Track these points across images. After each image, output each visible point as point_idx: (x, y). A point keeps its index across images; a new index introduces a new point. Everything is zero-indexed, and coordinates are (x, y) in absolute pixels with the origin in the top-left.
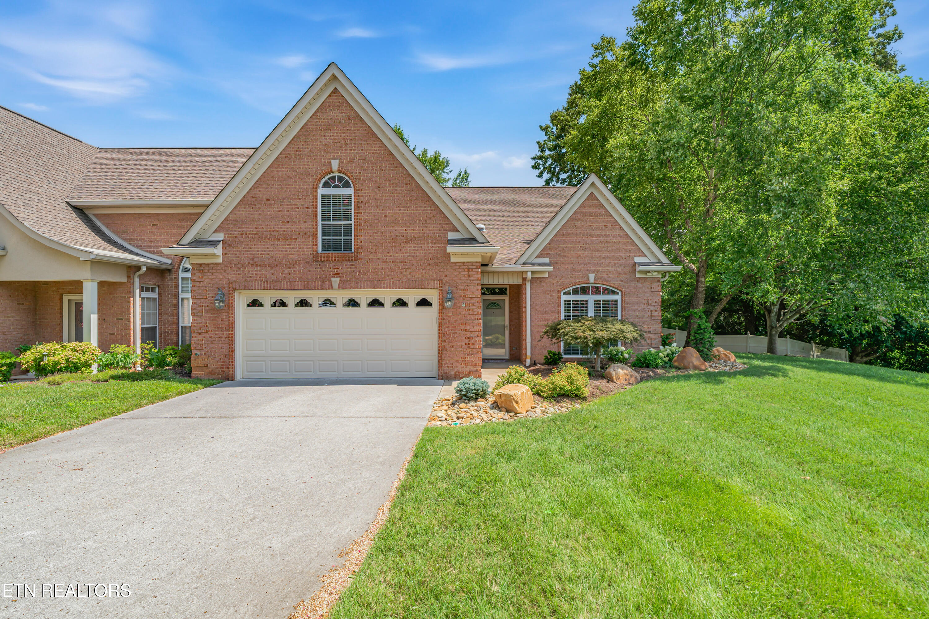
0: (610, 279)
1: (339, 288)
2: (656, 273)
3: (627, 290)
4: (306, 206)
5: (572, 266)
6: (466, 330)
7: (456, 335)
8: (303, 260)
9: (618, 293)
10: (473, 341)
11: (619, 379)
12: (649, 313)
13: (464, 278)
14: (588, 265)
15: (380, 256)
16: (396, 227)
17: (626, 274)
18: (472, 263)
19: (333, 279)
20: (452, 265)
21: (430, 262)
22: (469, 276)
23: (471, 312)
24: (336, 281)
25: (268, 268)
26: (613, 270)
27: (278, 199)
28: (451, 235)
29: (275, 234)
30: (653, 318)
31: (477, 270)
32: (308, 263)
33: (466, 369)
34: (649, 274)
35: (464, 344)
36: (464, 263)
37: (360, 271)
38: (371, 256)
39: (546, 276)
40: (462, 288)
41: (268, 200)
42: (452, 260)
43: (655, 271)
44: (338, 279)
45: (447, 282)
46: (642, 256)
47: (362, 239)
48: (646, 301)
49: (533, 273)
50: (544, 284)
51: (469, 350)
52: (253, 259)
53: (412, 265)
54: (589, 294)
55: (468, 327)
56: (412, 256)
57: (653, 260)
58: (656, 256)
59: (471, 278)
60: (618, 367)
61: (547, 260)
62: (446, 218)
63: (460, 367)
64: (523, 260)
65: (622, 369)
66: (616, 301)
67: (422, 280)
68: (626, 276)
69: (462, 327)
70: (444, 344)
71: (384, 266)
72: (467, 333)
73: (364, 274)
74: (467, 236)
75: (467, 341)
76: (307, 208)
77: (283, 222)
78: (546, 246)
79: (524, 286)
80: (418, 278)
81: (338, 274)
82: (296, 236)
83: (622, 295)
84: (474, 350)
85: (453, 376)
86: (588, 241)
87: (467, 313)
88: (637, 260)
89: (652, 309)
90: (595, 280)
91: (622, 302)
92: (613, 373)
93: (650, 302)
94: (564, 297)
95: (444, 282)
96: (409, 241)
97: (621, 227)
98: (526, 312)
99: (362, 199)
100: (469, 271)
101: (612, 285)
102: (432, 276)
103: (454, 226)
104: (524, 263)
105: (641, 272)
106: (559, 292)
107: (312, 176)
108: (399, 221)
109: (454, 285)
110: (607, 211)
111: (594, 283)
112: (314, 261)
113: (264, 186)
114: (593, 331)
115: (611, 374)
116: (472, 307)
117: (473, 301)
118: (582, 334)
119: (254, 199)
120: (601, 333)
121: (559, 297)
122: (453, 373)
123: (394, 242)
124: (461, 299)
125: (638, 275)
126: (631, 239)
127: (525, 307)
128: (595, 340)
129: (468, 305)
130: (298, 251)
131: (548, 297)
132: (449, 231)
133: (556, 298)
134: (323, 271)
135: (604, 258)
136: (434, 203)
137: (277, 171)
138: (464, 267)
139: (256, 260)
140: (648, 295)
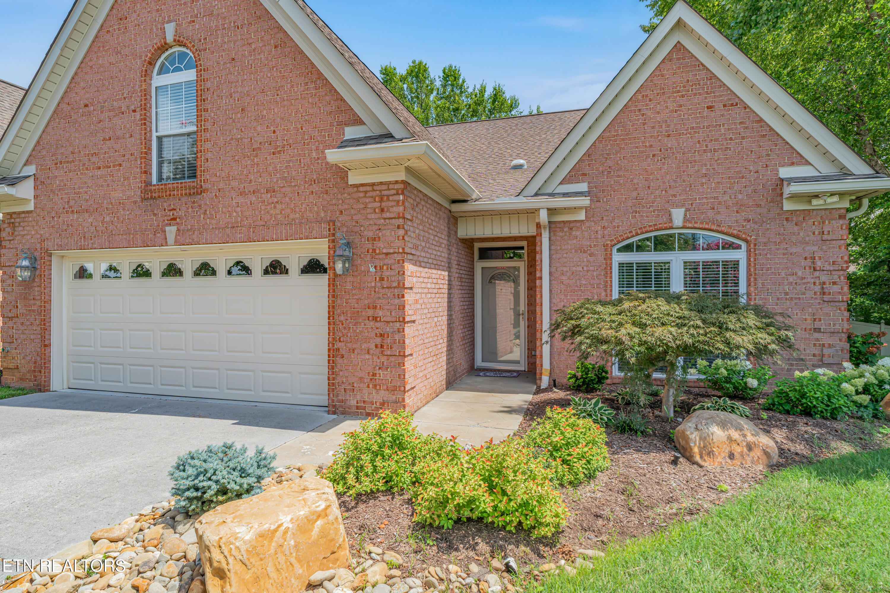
0: (719, 218)
1: (177, 243)
2: (835, 199)
3: (762, 239)
4: (133, 107)
5: (634, 194)
6: (375, 319)
7: (359, 329)
8: (129, 198)
9: (739, 247)
10: (389, 341)
11: (710, 453)
12: (817, 288)
13: (373, 216)
14: (671, 192)
15: (234, 184)
16: (259, 129)
17: (759, 206)
18: (388, 183)
19: (168, 229)
20: (351, 190)
21: (315, 188)
22: (382, 210)
23: (385, 284)
24: (171, 231)
25: (86, 215)
26: (727, 197)
27: (99, 102)
28: (351, 132)
29: (94, 159)
30: (826, 298)
31: (396, 198)
32: (135, 202)
33: (378, 397)
34: (815, 202)
35: (373, 346)
36: (373, 184)
37: (205, 213)
38: (221, 185)
39: (582, 216)
40: (370, 234)
41: (86, 106)
42: (353, 179)
43: (832, 194)
44: (174, 229)
45: (343, 225)
46: (799, 164)
47: (209, 155)
48: (809, 262)
49: (552, 211)
50: (578, 233)
51: (383, 359)
52: (68, 202)
53: (285, 195)
54: (673, 249)
55: (380, 313)
56: (284, 178)
57: (826, 169)
58: (834, 161)
59: (388, 215)
60: (712, 420)
61: (583, 187)
62: (342, 100)
63: (366, 391)
64: (533, 188)
65: (723, 425)
66: (736, 264)
67: (301, 223)
68: (758, 210)
69: (370, 312)
70: (338, 345)
71: (241, 200)
72: (378, 324)
73: (211, 218)
74: (378, 132)
75: (378, 340)
76: (134, 111)
77: (104, 139)
78: (581, 160)
79: (538, 239)
80: (293, 220)
81: (175, 219)
82: (120, 160)
83: (749, 251)
84: (392, 359)
85: (354, 410)
86: (671, 143)
87: (379, 284)
88: (785, 172)
89: (824, 278)
90: (685, 220)
91: (749, 265)
92: (694, 436)
93: (819, 264)
94: (618, 258)
95: (338, 224)
96: (279, 152)
97: (746, 107)
98: (541, 287)
99: (209, 84)
100: (381, 200)
101: (725, 229)
102: (318, 213)
103: (355, 114)
104: (536, 195)
105: (794, 197)
106: (607, 249)
107: (141, 57)
108: (263, 117)
109: (356, 229)
110: (713, 77)
111: (684, 227)
112: (143, 199)
113: (82, 85)
114: (643, 326)
115: (687, 439)
116: (387, 273)
117: (389, 261)
118: (611, 332)
119: (69, 108)
120: (659, 331)
121: (609, 258)
122: (353, 403)
123: (257, 156)
124: (368, 258)
125: (787, 206)
126: (771, 129)
127: (541, 278)
128: (643, 349)
129: (381, 268)
130: (123, 185)
131: (585, 257)
132: (347, 125)
133: (601, 259)
134: (155, 215)
135: (705, 175)
136: (320, 75)
137: (98, 58)
138: (374, 194)
139: (72, 203)
140: (815, 248)
